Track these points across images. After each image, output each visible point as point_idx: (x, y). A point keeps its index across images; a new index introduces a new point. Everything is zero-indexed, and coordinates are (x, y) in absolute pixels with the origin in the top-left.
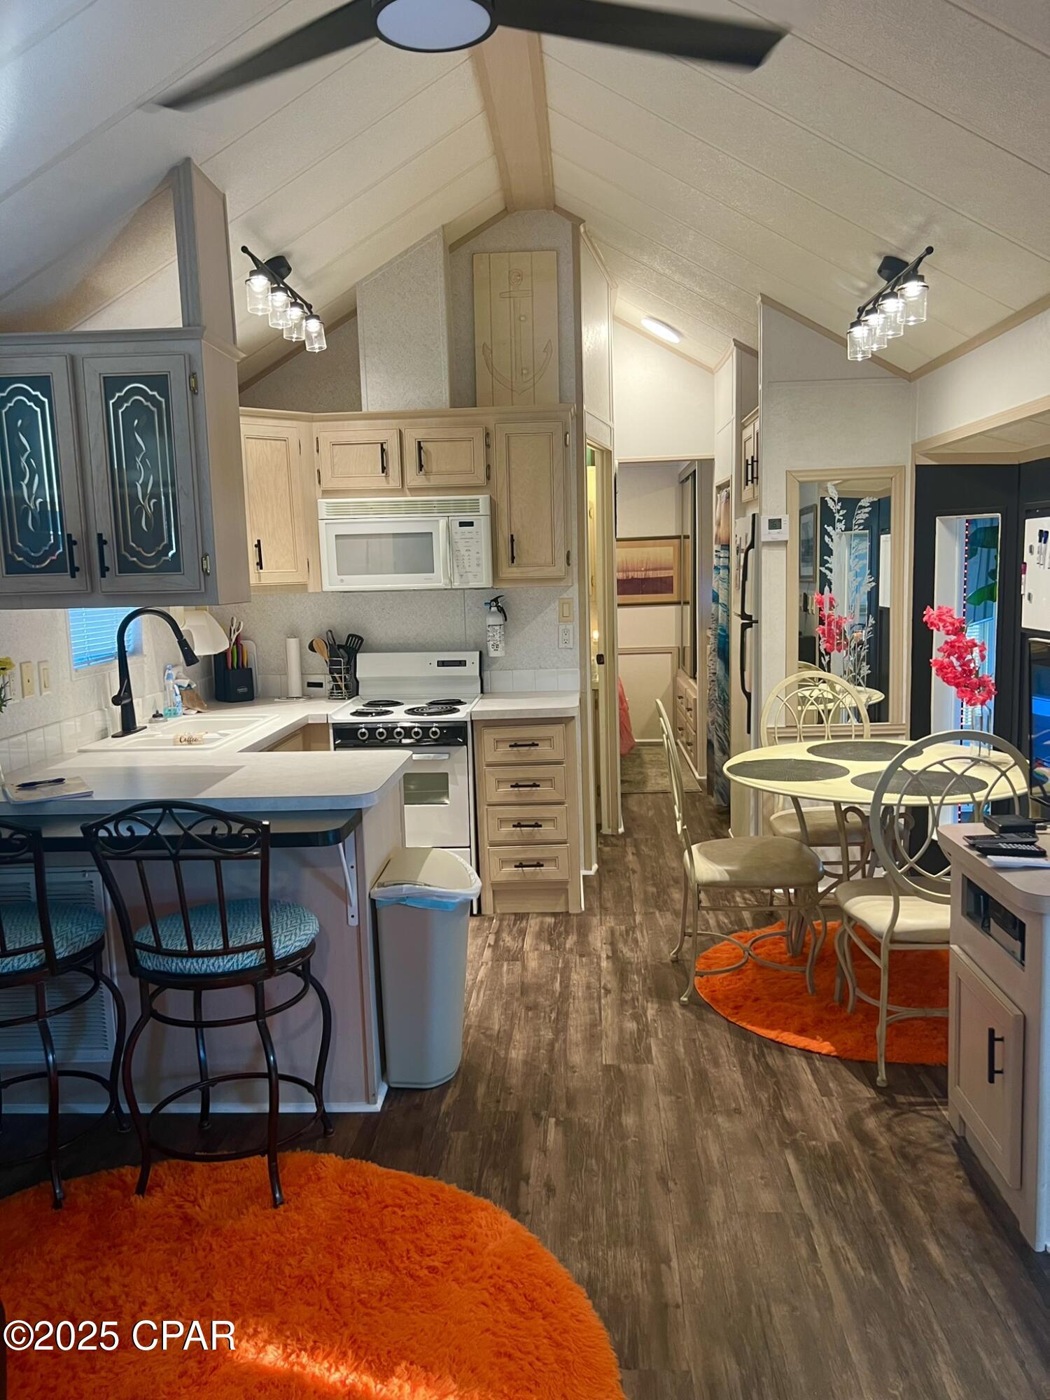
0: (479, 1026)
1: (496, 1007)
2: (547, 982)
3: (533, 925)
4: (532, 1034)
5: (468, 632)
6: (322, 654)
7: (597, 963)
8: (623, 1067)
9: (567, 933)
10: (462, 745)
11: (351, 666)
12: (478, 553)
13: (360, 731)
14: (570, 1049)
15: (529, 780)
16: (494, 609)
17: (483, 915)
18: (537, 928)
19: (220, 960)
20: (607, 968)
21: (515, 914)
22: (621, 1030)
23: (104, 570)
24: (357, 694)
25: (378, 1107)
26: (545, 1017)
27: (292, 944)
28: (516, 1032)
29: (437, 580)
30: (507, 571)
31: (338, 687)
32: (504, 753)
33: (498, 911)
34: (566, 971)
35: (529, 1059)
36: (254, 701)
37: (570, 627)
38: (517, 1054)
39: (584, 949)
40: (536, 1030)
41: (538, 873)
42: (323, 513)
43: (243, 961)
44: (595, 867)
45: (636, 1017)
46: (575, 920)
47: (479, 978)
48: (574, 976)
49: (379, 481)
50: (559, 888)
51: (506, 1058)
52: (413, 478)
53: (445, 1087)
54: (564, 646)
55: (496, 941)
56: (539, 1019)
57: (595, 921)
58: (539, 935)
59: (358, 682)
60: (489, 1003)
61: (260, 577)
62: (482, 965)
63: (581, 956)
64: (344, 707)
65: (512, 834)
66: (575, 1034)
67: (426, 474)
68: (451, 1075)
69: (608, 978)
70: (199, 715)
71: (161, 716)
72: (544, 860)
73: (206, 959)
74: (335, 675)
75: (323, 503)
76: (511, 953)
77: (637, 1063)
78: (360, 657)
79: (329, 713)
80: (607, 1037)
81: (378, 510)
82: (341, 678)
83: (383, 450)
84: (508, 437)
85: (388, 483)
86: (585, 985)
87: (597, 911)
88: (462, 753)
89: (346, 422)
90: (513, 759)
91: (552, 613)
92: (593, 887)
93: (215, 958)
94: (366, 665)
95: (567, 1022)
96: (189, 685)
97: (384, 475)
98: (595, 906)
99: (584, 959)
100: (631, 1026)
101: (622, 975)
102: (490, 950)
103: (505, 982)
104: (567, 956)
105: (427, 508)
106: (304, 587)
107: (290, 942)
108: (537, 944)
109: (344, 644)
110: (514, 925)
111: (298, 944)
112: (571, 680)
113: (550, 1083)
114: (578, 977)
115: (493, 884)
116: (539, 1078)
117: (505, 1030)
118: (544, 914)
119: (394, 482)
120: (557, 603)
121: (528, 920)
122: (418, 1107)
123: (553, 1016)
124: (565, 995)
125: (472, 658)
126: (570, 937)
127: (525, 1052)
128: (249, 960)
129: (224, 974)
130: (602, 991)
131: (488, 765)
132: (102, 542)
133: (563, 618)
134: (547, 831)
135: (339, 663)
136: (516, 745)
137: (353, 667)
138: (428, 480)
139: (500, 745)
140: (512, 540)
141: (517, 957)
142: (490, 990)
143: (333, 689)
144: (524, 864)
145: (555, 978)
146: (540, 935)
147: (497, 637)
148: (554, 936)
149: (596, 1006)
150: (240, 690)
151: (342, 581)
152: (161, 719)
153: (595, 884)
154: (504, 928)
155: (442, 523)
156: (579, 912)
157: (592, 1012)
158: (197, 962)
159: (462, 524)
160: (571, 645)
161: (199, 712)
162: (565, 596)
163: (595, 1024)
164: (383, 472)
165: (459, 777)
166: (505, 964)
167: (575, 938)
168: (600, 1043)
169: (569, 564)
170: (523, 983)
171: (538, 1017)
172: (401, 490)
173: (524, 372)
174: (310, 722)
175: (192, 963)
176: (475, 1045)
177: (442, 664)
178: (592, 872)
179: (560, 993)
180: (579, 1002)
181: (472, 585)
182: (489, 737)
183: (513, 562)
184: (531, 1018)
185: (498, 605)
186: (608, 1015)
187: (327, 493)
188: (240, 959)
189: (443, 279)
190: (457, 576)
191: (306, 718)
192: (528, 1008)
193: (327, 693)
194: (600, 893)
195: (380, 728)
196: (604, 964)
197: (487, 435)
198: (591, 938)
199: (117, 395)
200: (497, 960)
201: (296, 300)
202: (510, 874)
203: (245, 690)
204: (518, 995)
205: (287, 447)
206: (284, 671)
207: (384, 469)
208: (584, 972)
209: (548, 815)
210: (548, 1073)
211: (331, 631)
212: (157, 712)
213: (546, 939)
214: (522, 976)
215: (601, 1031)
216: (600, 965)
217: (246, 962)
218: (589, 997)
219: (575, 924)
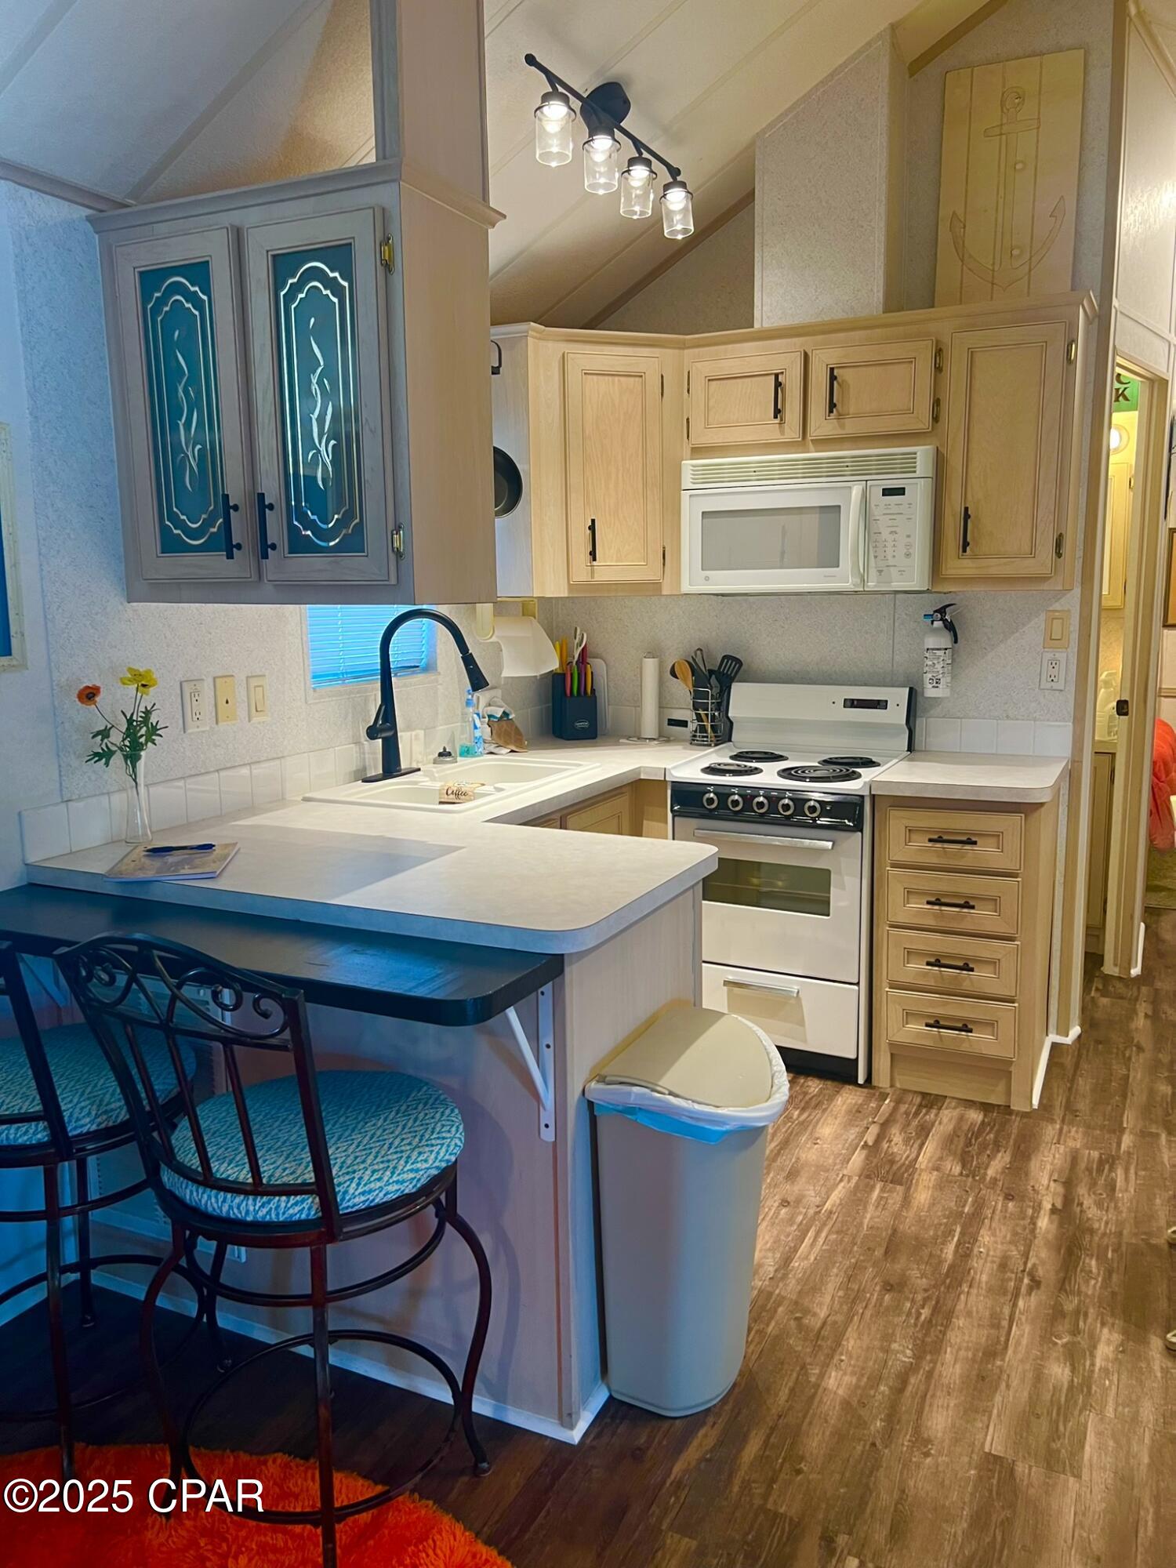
0: (796, 1303)
1: (835, 1270)
2: (935, 1237)
3: (945, 1120)
4: (877, 1343)
5: (897, 658)
6: (685, 680)
7: (1032, 1218)
8: (1021, 1468)
9: (997, 1147)
10: (855, 831)
11: (723, 702)
12: (908, 536)
13: (707, 796)
14: (933, 1396)
15: (956, 895)
16: (938, 624)
17: (874, 1088)
18: (951, 1127)
19: (250, 1201)
20: (1047, 1231)
21: (924, 1095)
22: (1039, 1377)
23: (265, 548)
24: (730, 740)
25: (575, 1436)
26: (909, 1314)
27: (381, 1188)
28: (851, 1332)
29: (842, 578)
30: (957, 565)
31: (703, 729)
32: (918, 849)
33: (898, 1085)
34: (973, 1222)
35: (855, 1402)
36: (597, 740)
37: (1061, 656)
38: (838, 1382)
39: (1015, 1188)
40: (888, 1338)
41: (963, 1040)
42: (687, 481)
43: (287, 1208)
44: (1075, 1031)
45: (1074, 1356)
46: (1015, 1125)
47: (828, 1206)
48: (985, 1237)
49: (770, 431)
50: (1000, 1069)
51: (817, 1386)
52: (821, 424)
53: (697, 1420)
54: (1049, 685)
55: (879, 1139)
56: (899, 1315)
57: (1050, 1131)
58: (949, 1141)
59: (731, 723)
60: (826, 1262)
61: (593, 572)
62: (841, 1180)
63: (1009, 1197)
64: (700, 757)
65: (925, 974)
66: (952, 1367)
67: (840, 416)
68: (712, 1400)
69: (1043, 1254)
70: (513, 757)
71: (449, 754)
72: (974, 1022)
73: (229, 1195)
74: (701, 712)
75: (688, 465)
76: (895, 1167)
77: (1049, 1467)
78: (738, 690)
79: (668, 767)
80: (1008, 1386)
81: (764, 473)
82: (707, 715)
83: (778, 384)
84: (972, 354)
85: (782, 432)
86: (997, 1260)
87: (1058, 1112)
88: (854, 844)
89: (730, 346)
90: (933, 860)
91: (1034, 631)
92: (1062, 1066)
93: (242, 1197)
94: (744, 701)
95: (944, 1334)
96: (505, 714)
97: (777, 421)
98: (1057, 1104)
99: (1010, 1205)
100: (1059, 1372)
101: (1070, 1252)
102: (865, 1152)
103: (866, 1221)
104: (983, 1192)
105: (835, 469)
106: (655, 587)
107: (379, 1184)
108: (941, 1159)
109: (716, 669)
110: (916, 1114)
111: (391, 1188)
112: (1058, 740)
113: (876, 1467)
114: (991, 1241)
115: (892, 1045)
116: (859, 1448)
117: (835, 1322)
118: (970, 1104)
119: (792, 431)
120: (1043, 616)
121: (940, 1109)
122: (637, 1455)
123: (925, 1313)
124: (957, 1276)
125: (898, 697)
126: (1000, 1155)
127: (854, 1380)
128: (297, 1209)
129: (256, 1225)
130: (1026, 1281)
131: (894, 866)
132: (262, 505)
133: (1051, 640)
134: (982, 977)
135: (705, 695)
136: (940, 840)
137: (725, 703)
138: (842, 426)
139: (914, 836)
140: (967, 516)
141: (899, 1176)
142: (838, 1233)
143: (695, 732)
144: (942, 1023)
145: (951, 1233)
146: (952, 1142)
147: (939, 667)
148: (974, 1150)
149: (1007, 1311)
150: (579, 725)
151: (707, 578)
152: (448, 759)
153: (1068, 1061)
154: (898, 1116)
155: (856, 491)
156: (1028, 1110)
157: (995, 1322)
158: (216, 1197)
159: (887, 492)
160: (1060, 685)
161: (512, 751)
162: (1057, 606)
163: (993, 1351)
164: (775, 417)
165: (846, 878)
166: (879, 1186)
167: (1007, 1158)
168: (991, 1398)
169: (1059, 555)
170: (895, 1231)
171: (897, 1308)
172: (802, 443)
173: (1016, 252)
174: (642, 777)
175: (209, 1197)
176: (778, 1339)
177: (852, 703)
178: (1068, 1040)
179: (952, 1267)
180: (978, 1295)
181: (897, 585)
182: (897, 823)
183: (964, 551)
184: (887, 1309)
185: (948, 620)
186: (1023, 1334)
187: (697, 452)
188: (283, 1205)
189: (886, 110)
190: (873, 572)
191: (638, 771)
192: (888, 1287)
193: (689, 736)
194: (1072, 1081)
195: (734, 794)
196: (1044, 1223)
197: (939, 352)
198: (1034, 1165)
199: (290, 281)
200: (869, 1174)
201: (641, 154)
202: (918, 1034)
203: (586, 724)
204: (879, 1253)
205: (644, 384)
206: (638, 703)
207: (777, 412)
208: (1004, 1231)
209: (985, 954)
210: (878, 1442)
211: (701, 650)
212: (445, 749)
213: (959, 1152)
214: (897, 1216)
215: (1001, 1368)
216: (1034, 1224)
217: (291, 1211)
218: (998, 1290)
219: (1015, 1131)
